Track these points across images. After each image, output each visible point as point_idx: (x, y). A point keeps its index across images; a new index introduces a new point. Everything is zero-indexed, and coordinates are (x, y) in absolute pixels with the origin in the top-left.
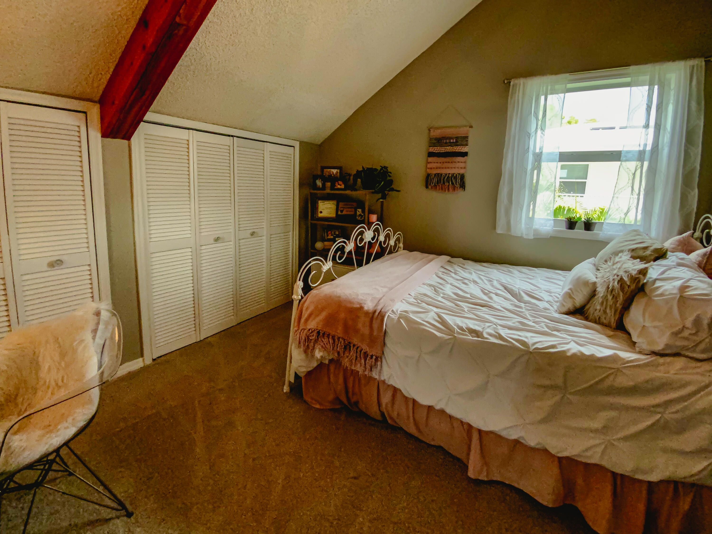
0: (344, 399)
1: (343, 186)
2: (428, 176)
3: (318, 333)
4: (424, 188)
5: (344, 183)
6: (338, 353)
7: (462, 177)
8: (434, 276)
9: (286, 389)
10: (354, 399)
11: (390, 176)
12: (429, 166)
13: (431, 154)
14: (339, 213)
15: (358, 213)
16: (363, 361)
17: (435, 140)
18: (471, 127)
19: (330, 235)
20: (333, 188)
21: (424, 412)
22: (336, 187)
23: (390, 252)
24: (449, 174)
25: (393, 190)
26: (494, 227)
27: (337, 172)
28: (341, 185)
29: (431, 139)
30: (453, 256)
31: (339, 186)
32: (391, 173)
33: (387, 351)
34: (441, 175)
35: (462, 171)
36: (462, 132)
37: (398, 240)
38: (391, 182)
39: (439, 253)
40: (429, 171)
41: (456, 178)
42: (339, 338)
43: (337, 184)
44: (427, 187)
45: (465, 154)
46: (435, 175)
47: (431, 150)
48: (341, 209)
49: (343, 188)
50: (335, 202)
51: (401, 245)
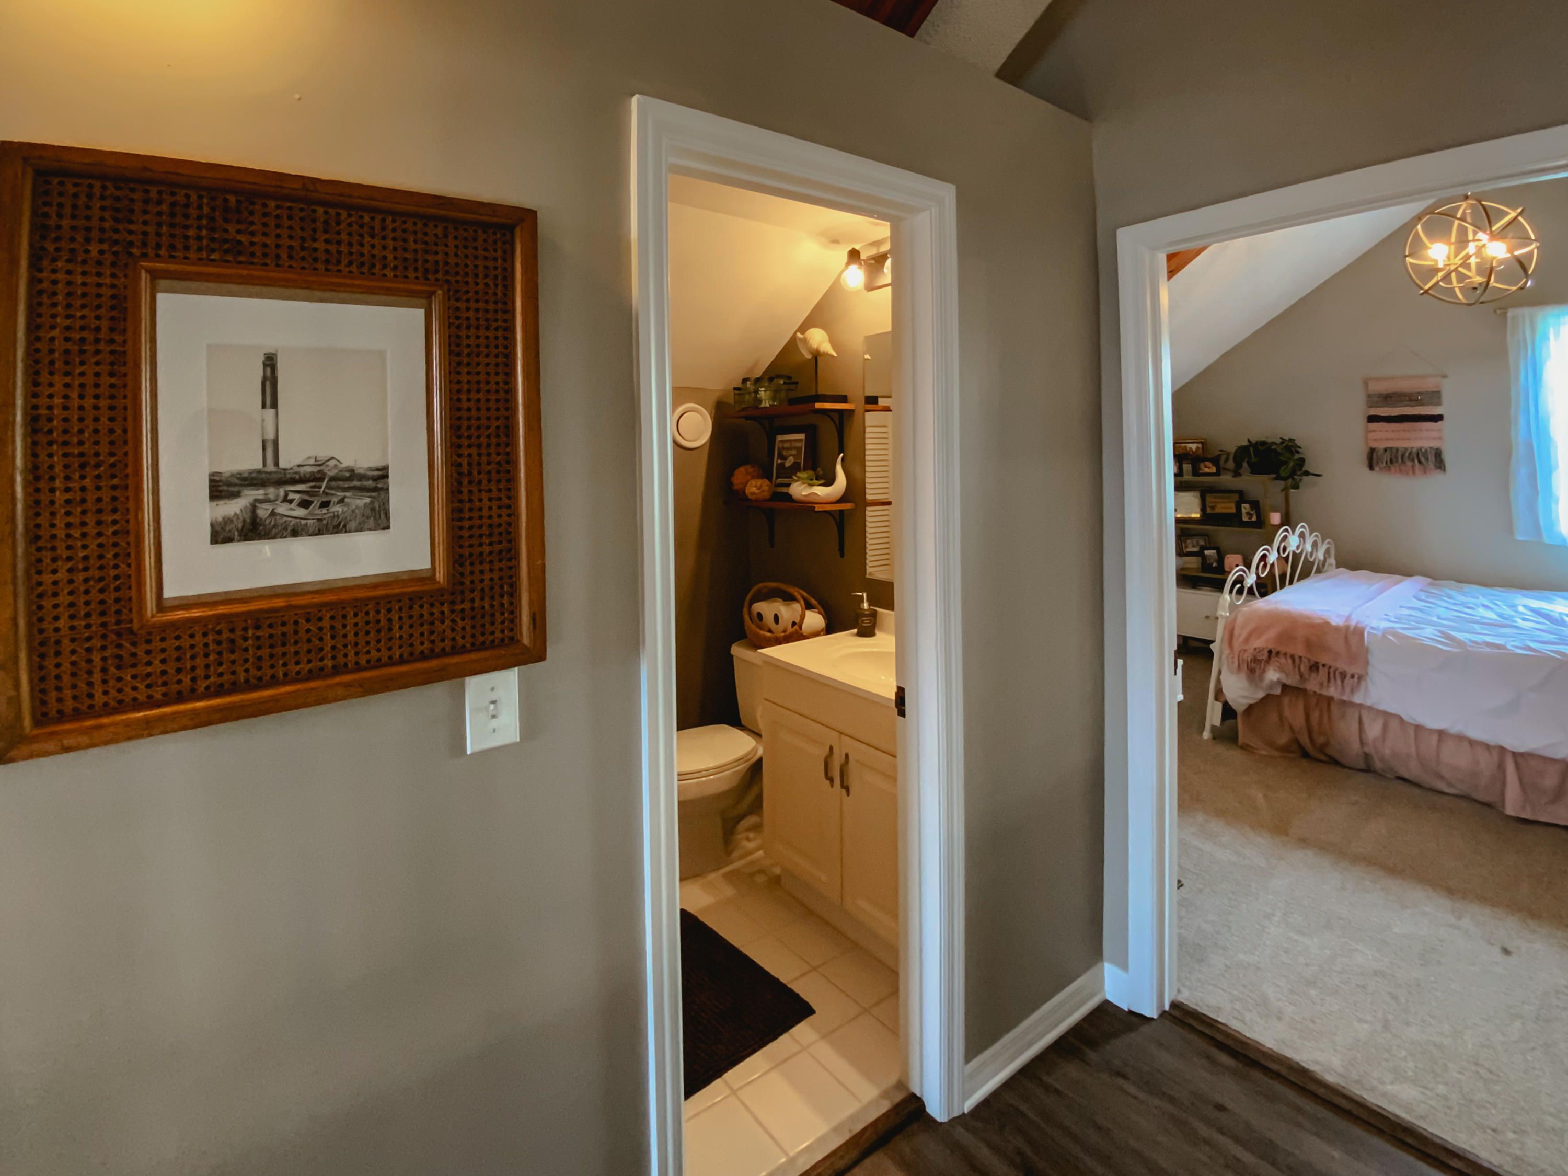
0: (1305, 740)
1: (1214, 470)
2: (1372, 451)
3: (1270, 652)
4: (1367, 470)
5: (1214, 465)
6: (1301, 675)
7: (1438, 454)
8: (1414, 599)
9: (1206, 735)
10: (1320, 740)
11: (1298, 452)
12: (1371, 435)
13: (1372, 419)
14: (1209, 511)
15: (1244, 511)
16: (1339, 682)
17: (1379, 397)
18: (1444, 376)
19: (1190, 546)
20: (1196, 472)
21: (1434, 739)
22: (1201, 472)
23: (1319, 571)
24: (1412, 448)
25: (1307, 473)
26: (1509, 529)
27: (1198, 448)
28: (1209, 468)
29: (1369, 396)
30: (1434, 578)
31: (1207, 470)
32: (1300, 448)
33: (1371, 670)
34: (1397, 450)
35: (1435, 444)
36: (1429, 385)
37: (1327, 552)
38: (1302, 461)
39: (1407, 573)
40: (1374, 445)
41: (1425, 454)
42: (1300, 657)
43: (1202, 465)
44: (1371, 467)
45: (1438, 418)
46: (1385, 450)
47: (1374, 412)
48: (1211, 505)
49: (1215, 471)
50: (1197, 494)
51: (1332, 561)
